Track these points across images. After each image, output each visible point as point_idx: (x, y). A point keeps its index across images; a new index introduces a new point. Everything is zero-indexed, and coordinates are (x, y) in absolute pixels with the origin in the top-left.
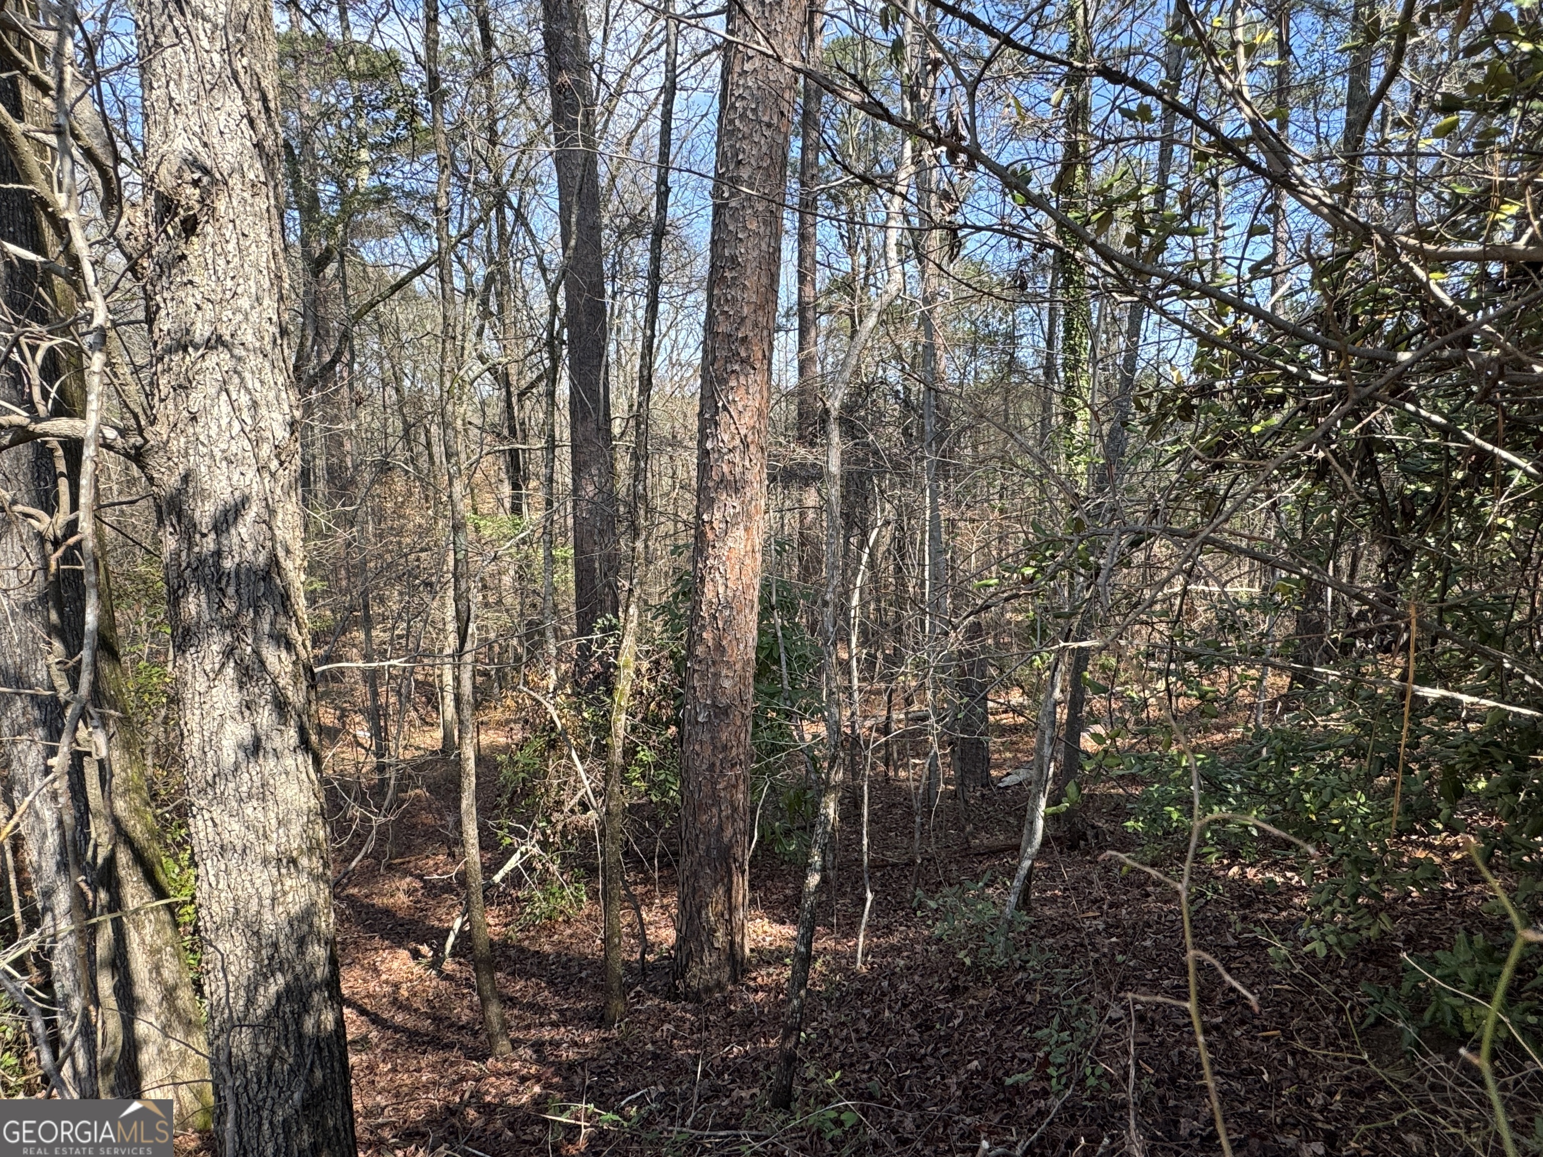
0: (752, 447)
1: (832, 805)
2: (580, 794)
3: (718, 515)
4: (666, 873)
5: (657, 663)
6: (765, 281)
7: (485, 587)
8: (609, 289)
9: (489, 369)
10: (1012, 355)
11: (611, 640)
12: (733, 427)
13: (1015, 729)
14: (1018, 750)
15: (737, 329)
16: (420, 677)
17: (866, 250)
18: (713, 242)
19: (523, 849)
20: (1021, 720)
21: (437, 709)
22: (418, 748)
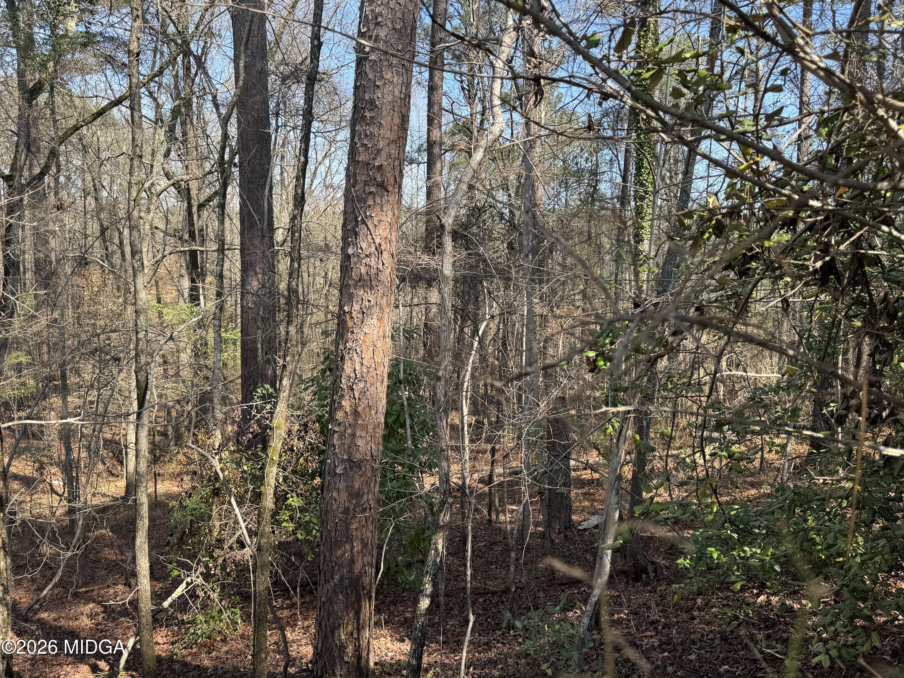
0: (384, 253)
1: (440, 541)
2: (238, 534)
3: (356, 307)
4: (308, 599)
5: (306, 425)
6: (397, 121)
7: (165, 362)
8: (273, 122)
9: (173, 185)
10: (595, 187)
11: (268, 407)
12: (369, 237)
13: (591, 482)
14: (594, 500)
15: (374, 159)
16: (109, 436)
17: (482, 101)
18: (356, 88)
19: (189, 580)
20: (596, 476)
21: (122, 463)
22: (104, 495)
